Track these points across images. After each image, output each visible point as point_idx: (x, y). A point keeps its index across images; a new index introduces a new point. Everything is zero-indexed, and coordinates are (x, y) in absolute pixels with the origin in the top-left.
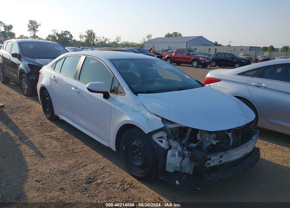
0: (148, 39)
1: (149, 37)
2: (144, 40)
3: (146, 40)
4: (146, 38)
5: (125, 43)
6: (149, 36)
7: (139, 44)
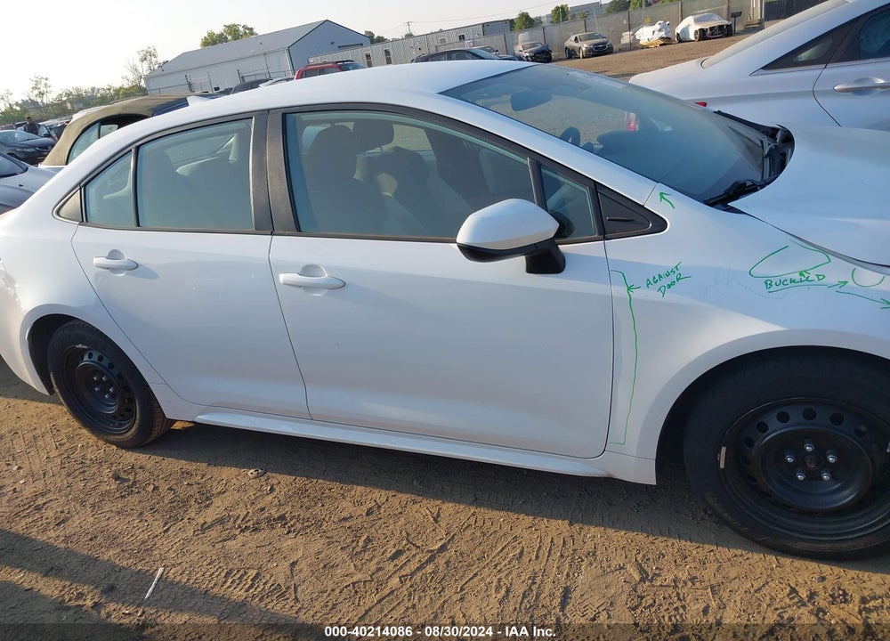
0: (145, 64)
1: (148, 58)
2: (136, 70)
3: (144, 69)
4: (138, 64)
5: (69, 95)
6: (147, 55)
7: (121, 88)
